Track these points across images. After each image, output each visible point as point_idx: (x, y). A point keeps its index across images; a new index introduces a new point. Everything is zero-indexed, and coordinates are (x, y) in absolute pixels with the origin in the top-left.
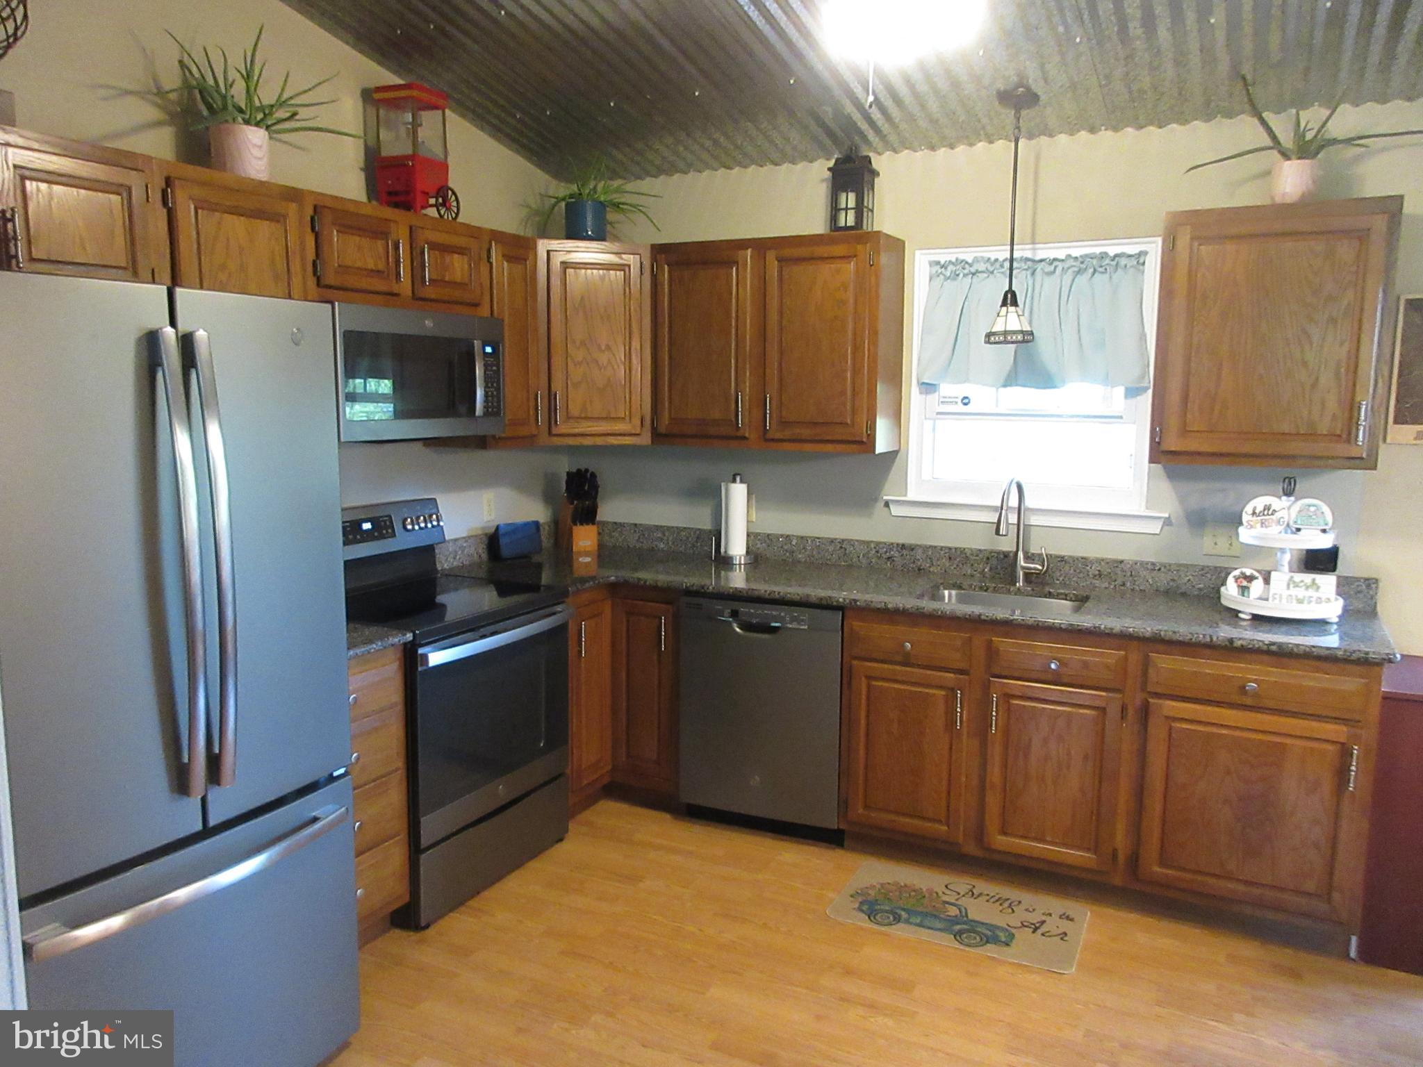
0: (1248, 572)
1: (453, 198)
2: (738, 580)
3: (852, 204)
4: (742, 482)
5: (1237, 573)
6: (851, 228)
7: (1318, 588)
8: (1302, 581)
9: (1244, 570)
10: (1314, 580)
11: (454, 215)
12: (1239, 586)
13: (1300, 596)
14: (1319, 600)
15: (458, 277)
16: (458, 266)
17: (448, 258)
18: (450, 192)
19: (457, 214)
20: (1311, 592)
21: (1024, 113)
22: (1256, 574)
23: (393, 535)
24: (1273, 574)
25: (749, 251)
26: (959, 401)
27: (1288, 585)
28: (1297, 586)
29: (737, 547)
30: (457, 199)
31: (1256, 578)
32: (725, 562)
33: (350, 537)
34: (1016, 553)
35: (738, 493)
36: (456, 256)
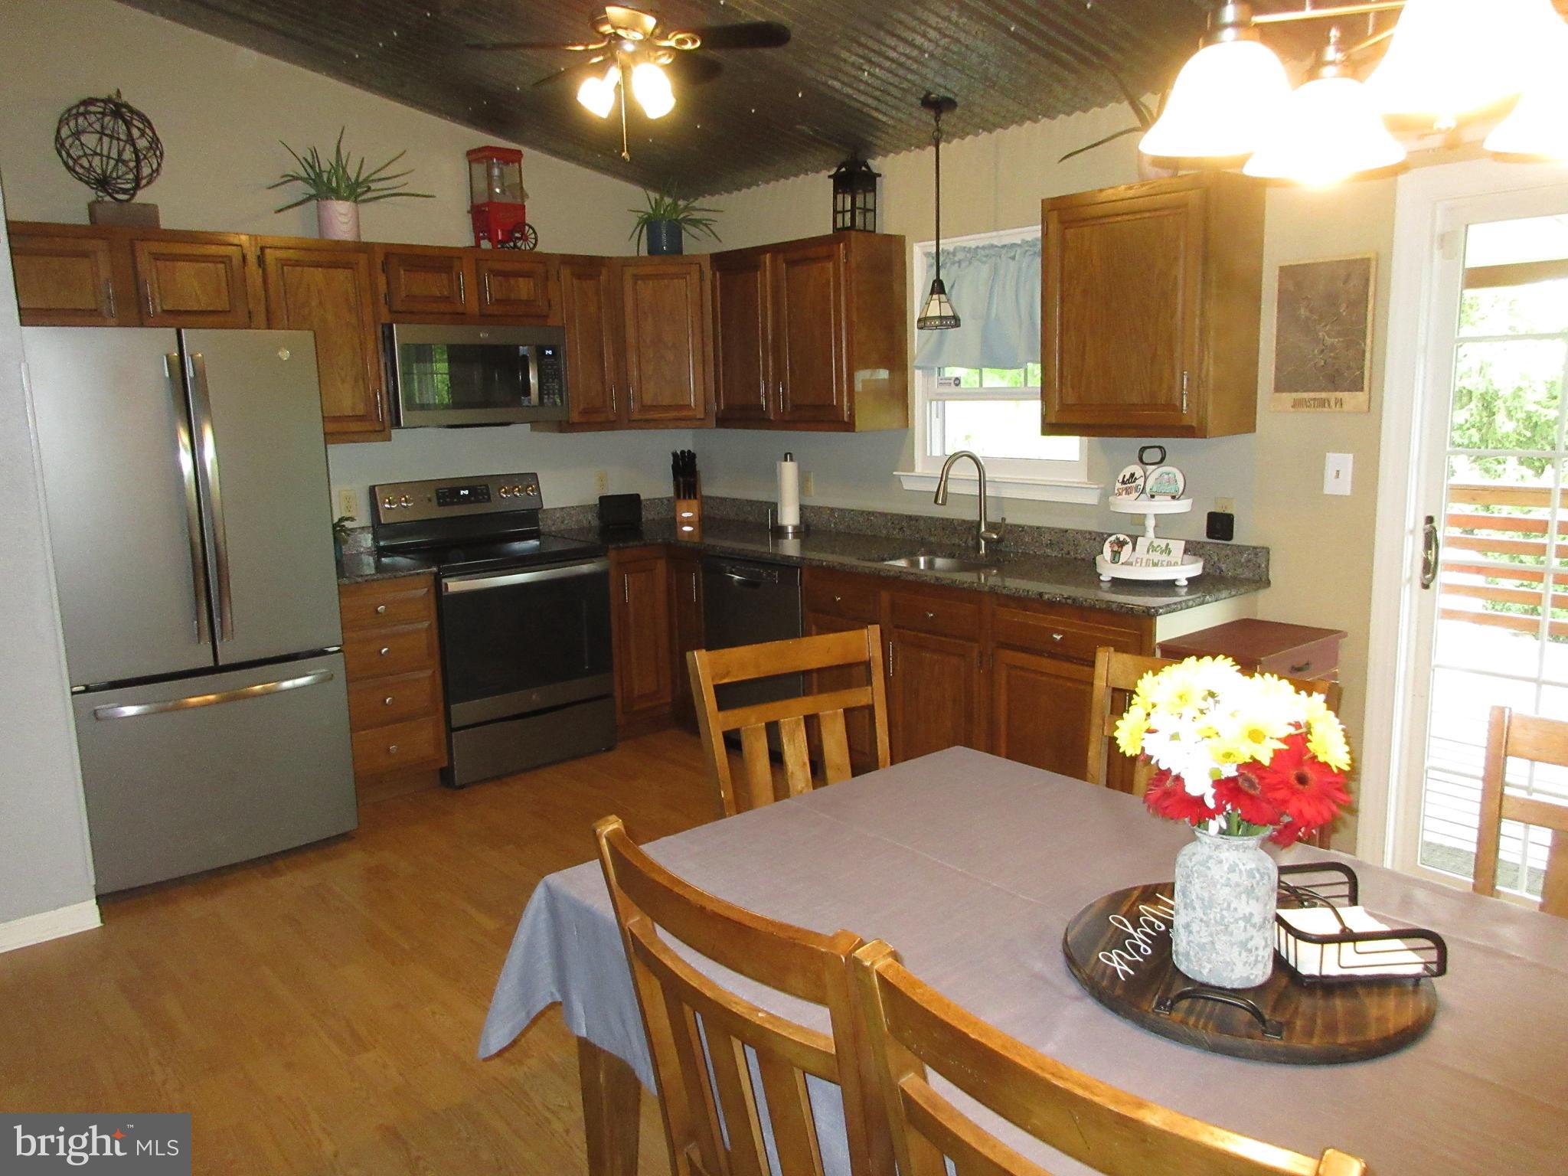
0: (1122, 537)
1: (531, 231)
2: (791, 547)
3: (848, 206)
4: (791, 460)
5: (1113, 538)
6: (848, 229)
7: (1170, 552)
8: (1159, 546)
9: (1119, 536)
10: (1168, 545)
11: (532, 246)
12: (1112, 551)
13: (1156, 561)
14: (1169, 564)
15: (524, 296)
16: (524, 288)
17: (512, 281)
18: (527, 228)
19: (535, 245)
20: (1164, 557)
21: (944, 116)
22: (1128, 540)
23: (489, 500)
24: (1139, 539)
25: (768, 256)
26: (952, 381)
27: (1148, 551)
28: (1154, 550)
29: (789, 517)
30: (534, 232)
31: (1127, 543)
32: (779, 532)
33: (448, 500)
34: (979, 523)
35: (789, 472)
36: (521, 279)
